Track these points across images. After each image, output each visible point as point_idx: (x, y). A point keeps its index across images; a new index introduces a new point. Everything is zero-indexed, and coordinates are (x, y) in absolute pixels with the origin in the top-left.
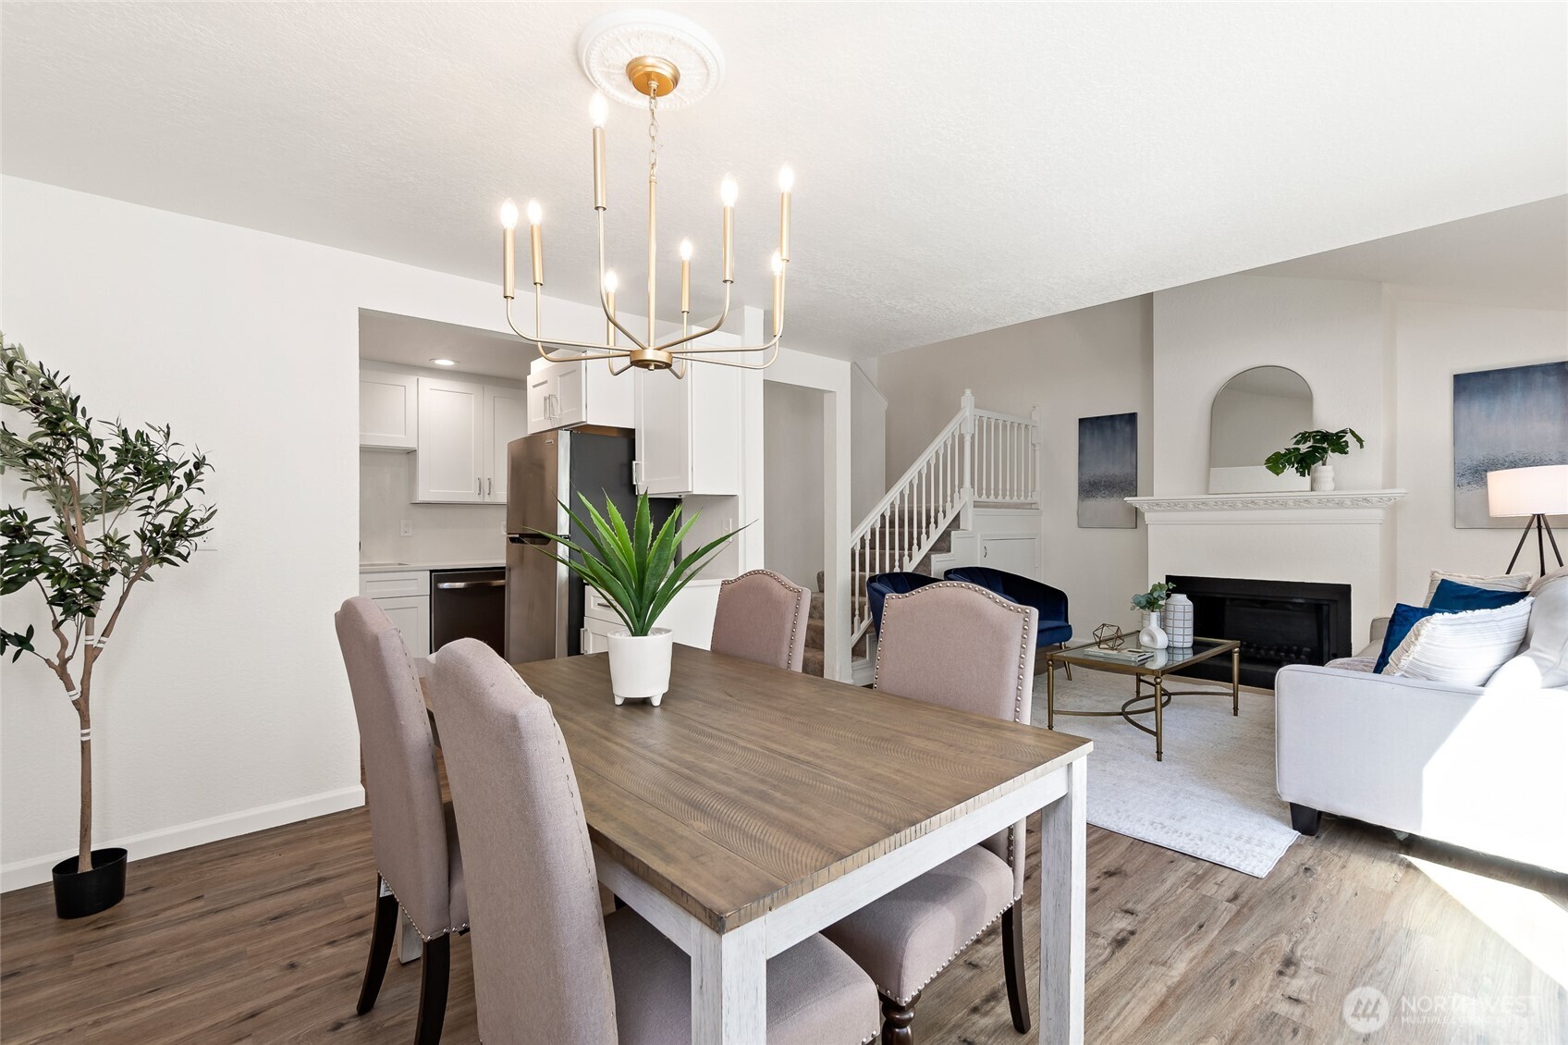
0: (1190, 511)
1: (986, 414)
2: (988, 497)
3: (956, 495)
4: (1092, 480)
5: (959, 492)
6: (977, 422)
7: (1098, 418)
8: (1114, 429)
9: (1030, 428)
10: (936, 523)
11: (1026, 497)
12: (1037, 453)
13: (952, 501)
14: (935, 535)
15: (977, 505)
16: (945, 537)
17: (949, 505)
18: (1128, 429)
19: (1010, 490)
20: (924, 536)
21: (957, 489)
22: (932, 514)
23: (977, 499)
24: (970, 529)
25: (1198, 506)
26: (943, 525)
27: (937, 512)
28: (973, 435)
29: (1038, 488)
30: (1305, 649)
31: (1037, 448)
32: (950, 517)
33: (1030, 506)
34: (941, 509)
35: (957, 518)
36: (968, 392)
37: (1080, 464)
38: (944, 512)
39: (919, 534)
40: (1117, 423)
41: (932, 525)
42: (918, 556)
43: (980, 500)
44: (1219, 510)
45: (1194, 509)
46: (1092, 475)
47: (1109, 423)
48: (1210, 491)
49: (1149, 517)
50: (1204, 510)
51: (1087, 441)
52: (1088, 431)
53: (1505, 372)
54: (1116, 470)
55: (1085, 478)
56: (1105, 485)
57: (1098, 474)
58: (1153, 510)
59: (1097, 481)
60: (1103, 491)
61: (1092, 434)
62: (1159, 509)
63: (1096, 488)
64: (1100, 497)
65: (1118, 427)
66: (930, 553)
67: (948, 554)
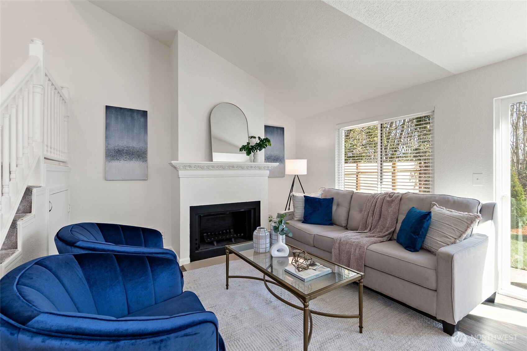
0: (205, 170)
4: (116, 148)
7: (121, 108)
8: (133, 118)
9: (63, 102)
11: (62, 156)
12: (66, 123)
18: (142, 120)
24: (43, 185)
25: (201, 168)
29: (66, 151)
31: (66, 119)
37: (107, 137)
44: (217, 170)
45: (207, 169)
46: (117, 145)
47: (129, 113)
48: (214, 160)
49: (181, 173)
50: (211, 170)
51: (113, 122)
52: (113, 116)
53: (273, 127)
54: (134, 144)
55: (111, 147)
56: (127, 153)
57: (122, 145)
58: (185, 169)
59: (120, 149)
60: (125, 157)
61: (117, 118)
62: (189, 169)
63: (120, 154)
64: (122, 160)
65: (136, 117)
66: (15, 218)
67: (31, 215)
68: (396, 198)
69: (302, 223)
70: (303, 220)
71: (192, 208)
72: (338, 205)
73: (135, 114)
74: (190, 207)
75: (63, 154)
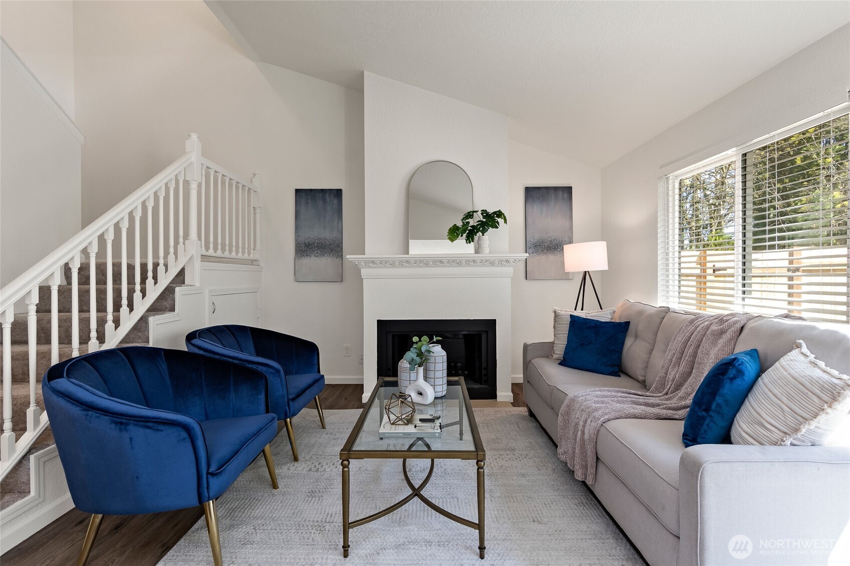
0: (397, 267)
1: (214, 166)
2: (215, 251)
3: (181, 247)
4: (307, 241)
5: (184, 243)
6: (204, 173)
7: (311, 190)
8: (324, 200)
9: (252, 192)
10: (155, 278)
11: (249, 254)
12: (258, 216)
13: (176, 253)
14: (154, 292)
15: (204, 258)
16: (169, 292)
17: (171, 257)
18: (336, 202)
20: (137, 295)
21: (181, 240)
22: (150, 267)
23: (205, 253)
24: (198, 284)
25: (392, 264)
26: (165, 280)
27: (156, 265)
28: (200, 184)
29: (258, 247)
30: (459, 364)
31: (258, 211)
32: (173, 272)
33: (253, 262)
34: (161, 262)
35: (182, 273)
36: (194, 137)
37: (296, 228)
38: (166, 266)
39: (131, 292)
40: (327, 195)
41: (150, 281)
42: (129, 321)
43: (207, 253)
44: (416, 267)
45: (399, 266)
46: (307, 237)
47: (321, 195)
48: (410, 252)
49: (364, 272)
50: (406, 267)
51: (303, 209)
52: (303, 200)
53: (547, 189)
54: (326, 234)
55: (302, 239)
56: (318, 246)
57: (312, 237)
58: (368, 267)
59: (310, 242)
60: (316, 252)
61: (307, 203)
62: (373, 265)
63: (310, 248)
64: (313, 256)
65: (328, 199)
66: (147, 314)
67: (172, 313)
68: (730, 326)
69: (559, 364)
70: (563, 359)
71: (381, 323)
72: (636, 336)
74: (378, 321)
75: (252, 251)
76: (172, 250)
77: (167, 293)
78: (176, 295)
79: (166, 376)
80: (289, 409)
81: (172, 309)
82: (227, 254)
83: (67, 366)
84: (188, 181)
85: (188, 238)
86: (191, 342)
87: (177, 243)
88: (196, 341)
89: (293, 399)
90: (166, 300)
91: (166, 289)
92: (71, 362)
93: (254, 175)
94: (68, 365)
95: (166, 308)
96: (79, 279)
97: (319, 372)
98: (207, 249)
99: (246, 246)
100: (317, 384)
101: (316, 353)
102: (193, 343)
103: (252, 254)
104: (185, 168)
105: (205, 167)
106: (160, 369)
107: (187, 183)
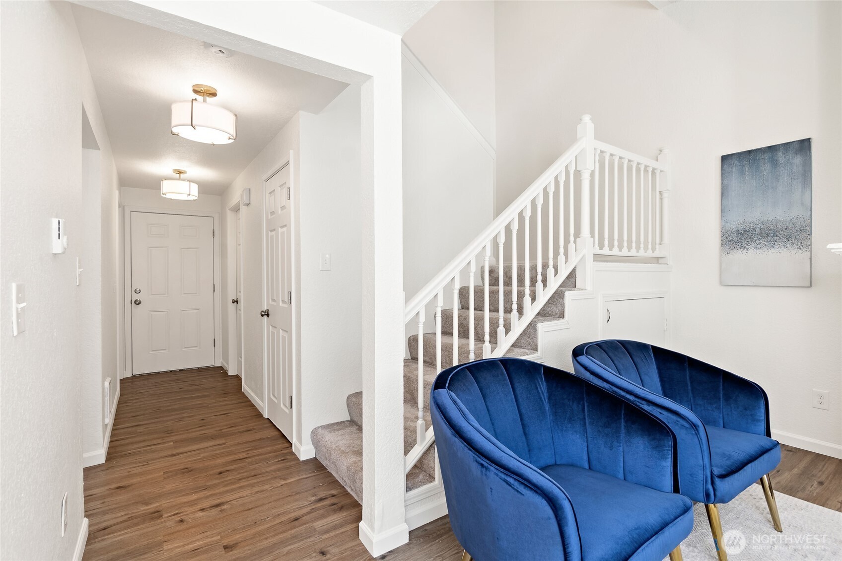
1: (609, 149)
2: (611, 249)
3: (572, 246)
4: (741, 227)
5: (575, 242)
6: (597, 158)
7: (750, 152)
8: (774, 163)
9: (658, 172)
10: (545, 281)
11: (654, 250)
12: (666, 202)
13: (566, 254)
14: (544, 296)
15: (597, 257)
16: (558, 297)
17: (562, 258)
19: (636, 242)
20: (527, 299)
21: (572, 238)
22: (539, 269)
23: (598, 251)
24: (590, 289)
26: (554, 284)
27: (545, 266)
28: (593, 173)
29: (666, 240)
31: (665, 195)
32: (564, 274)
33: (657, 260)
34: (551, 263)
35: (573, 274)
36: (587, 118)
37: (723, 211)
38: (556, 267)
39: (521, 296)
41: (539, 284)
42: (519, 326)
43: (601, 252)
46: (741, 222)
47: (767, 156)
51: (734, 182)
54: (778, 214)
55: (732, 226)
56: (762, 234)
57: (751, 220)
59: (747, 229)
60: (758, 242)
61: (742, 172)
63: (747, 237)
64: (753, 248)
65: (782, 160)
66: (536, 320)
67: (561, 321)
73: (781, 153)
75: (657, 246)
76: (562, 250)
77: (557, 297)
78: (565, 300)
79: (545, 399)
80: (714, 490)
81: (562, 316)
82: (625, 252)
83: (451, 375)
84: (579, 171)
85: (580, 236)
86: (578, 358)
87: (567, 241)
88: (583, 359)
89: (722, 477)
90: (556, 305)
91: (555, 293)
92: (456, 371)
93: (661, 151)
94: (453, 374)
95: (556, 314)
96: (490, 280)
97: (768, 434)
98: (601, 246)
99: (650, 240)
100: (766, 456)
101: (762, 402)
102: (579, 361)
103: (657, 250)
104: (576, 157)
105: (598, 152)
106: (539, 389)
107: (578, 174)
